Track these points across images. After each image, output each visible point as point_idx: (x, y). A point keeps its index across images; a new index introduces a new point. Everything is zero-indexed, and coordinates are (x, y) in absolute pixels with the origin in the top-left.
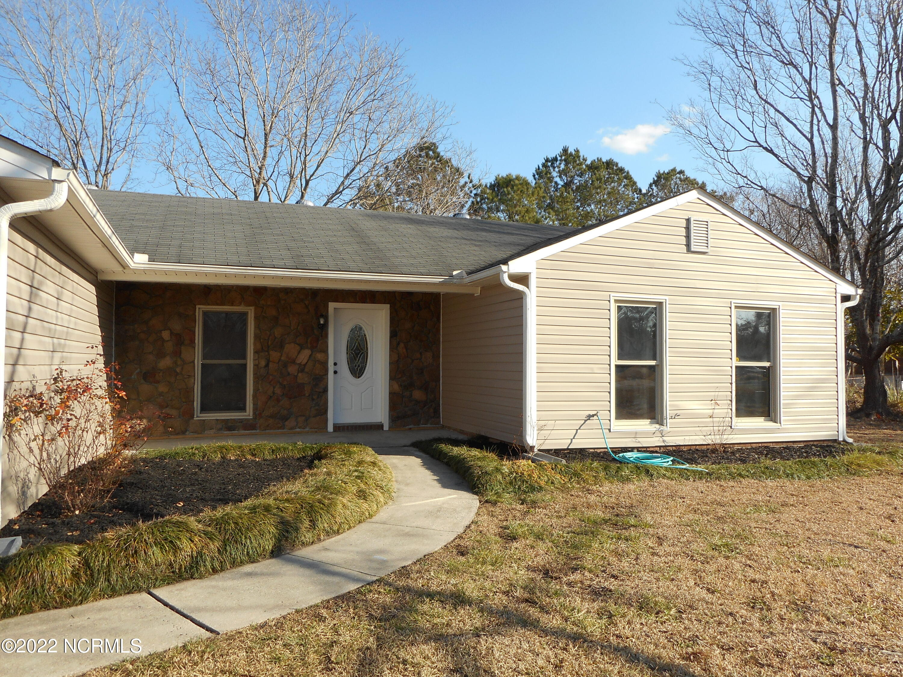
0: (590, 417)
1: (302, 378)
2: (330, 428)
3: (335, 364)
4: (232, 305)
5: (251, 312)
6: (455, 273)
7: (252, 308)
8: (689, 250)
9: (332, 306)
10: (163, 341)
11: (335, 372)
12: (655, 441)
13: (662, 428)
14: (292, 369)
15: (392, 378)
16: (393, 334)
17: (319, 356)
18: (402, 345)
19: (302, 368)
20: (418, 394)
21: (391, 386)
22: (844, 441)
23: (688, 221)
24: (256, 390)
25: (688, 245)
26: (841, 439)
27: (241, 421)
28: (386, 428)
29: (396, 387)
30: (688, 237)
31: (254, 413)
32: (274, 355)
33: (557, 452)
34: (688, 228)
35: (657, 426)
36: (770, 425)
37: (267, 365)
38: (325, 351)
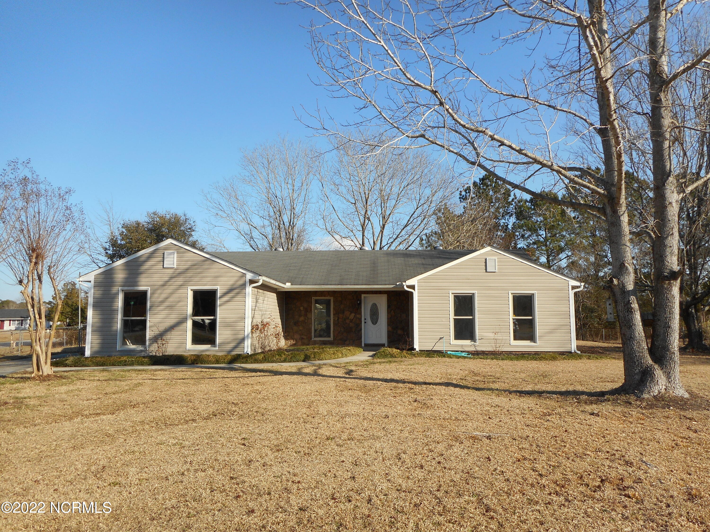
0: (441, 338)
1: (351, 325)
2: (363, 345)
3: (365, 319)
4: (325, 296)
5: (332, 299)
6: (398, 284)
7: (332, 297)
8: (486, 271)
9: (363, 296)
10: (301, 311)
11: (365, 322)
12: (472, 349)
13: (475, 344)
14: (348, 321)
15: (388, 325)
16: (389, 307)
17: (358, 316)
18: (392, 311)
19: (351, 321)
20: (400, 332)
21: (388, 328)
22: (575, 352)
23: (486, 259)
24: (334, 329)
25: (486, 269)
26: (573, 351)
27: (329, 341)
28: (386, 345)
29: (390, 329)
30: (486, 266)
31: (334, 338)
32: (341, 315)
33: (427, 351)
34: (486, 262)
35: (473, 343)
36: (533, 344)
37: (338, 320)
38: (360, 314)
